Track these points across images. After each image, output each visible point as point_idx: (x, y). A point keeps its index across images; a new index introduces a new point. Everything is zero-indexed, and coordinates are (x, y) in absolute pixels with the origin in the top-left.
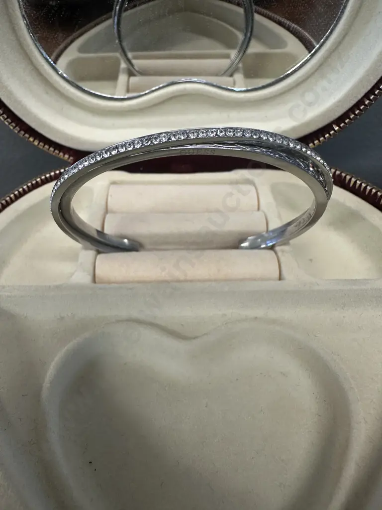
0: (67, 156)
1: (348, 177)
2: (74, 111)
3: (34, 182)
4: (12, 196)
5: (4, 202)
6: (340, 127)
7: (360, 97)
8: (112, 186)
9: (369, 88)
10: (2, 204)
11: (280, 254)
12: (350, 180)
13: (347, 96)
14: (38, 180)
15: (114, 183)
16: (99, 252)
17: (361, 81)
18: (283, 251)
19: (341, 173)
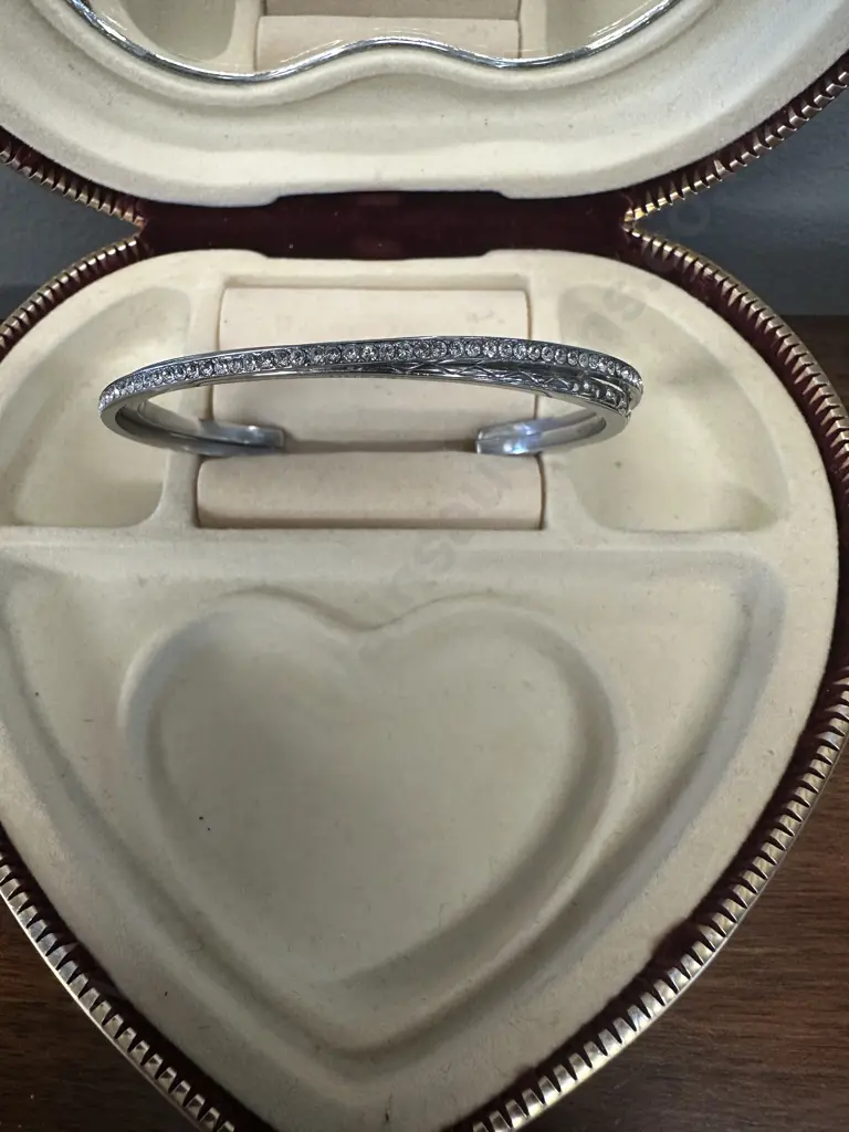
0: (128, 215)
1: (727, 285)
2: (137, 108)
3: (64, 279)
4: (23, 316)
5: (7, 332)
6: (727, 166)
7: (778, 107)
8: (227, 292)
9: (802, 88)
10: (5, 337)
11: (548, 471)
12: (730, 291)
13: (748, 105)
14: (74, 273)
15: (232, 283)
16: (203, 458)
17: (783, 74)
18: (556, 466)
19: (714, 274)
